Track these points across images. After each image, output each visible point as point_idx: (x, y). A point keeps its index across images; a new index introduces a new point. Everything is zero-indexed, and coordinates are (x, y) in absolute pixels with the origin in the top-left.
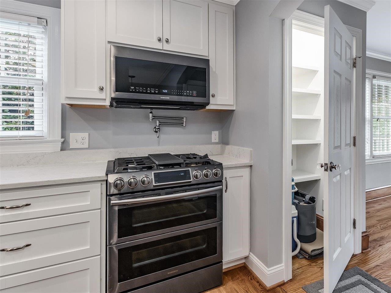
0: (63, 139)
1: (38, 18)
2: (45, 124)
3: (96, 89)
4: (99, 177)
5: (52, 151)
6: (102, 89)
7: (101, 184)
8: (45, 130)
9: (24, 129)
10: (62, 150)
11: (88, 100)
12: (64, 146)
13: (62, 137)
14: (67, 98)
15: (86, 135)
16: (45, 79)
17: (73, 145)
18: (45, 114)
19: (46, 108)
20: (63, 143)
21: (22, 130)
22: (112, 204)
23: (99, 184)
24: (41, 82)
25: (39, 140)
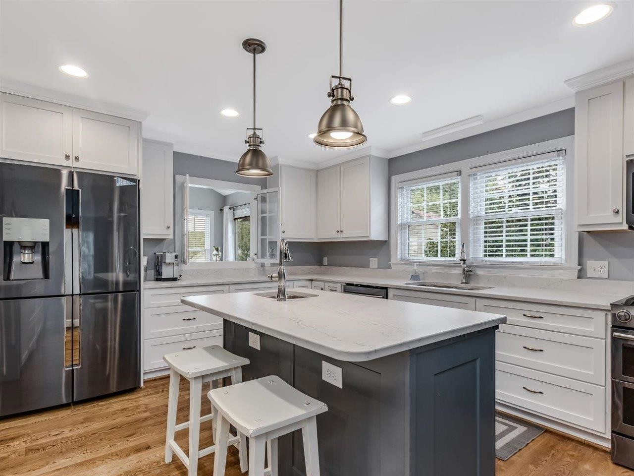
0: (579, 267)
1: (557, 151)
2: (564, 252)
3: (611, 213)
4: (604, 306)
5: (568, 278)
6: (617, 212)
7: (606, 314)
8: (564, 257)
9: (546, 255)
10: (579, 277)
11: (602, 226)
12: (581, 274)
13: (579, 265)
14: (580, 225)
15: (605, 263)
16: (564, 208)
17: (590, 273)
18: (564, 241)
19: (564, 236)
20: (580, 271)
21: (545, 256)
22: (615, 335)
23: (604, 313)
24: (561, 211)
25: (556, 267)
